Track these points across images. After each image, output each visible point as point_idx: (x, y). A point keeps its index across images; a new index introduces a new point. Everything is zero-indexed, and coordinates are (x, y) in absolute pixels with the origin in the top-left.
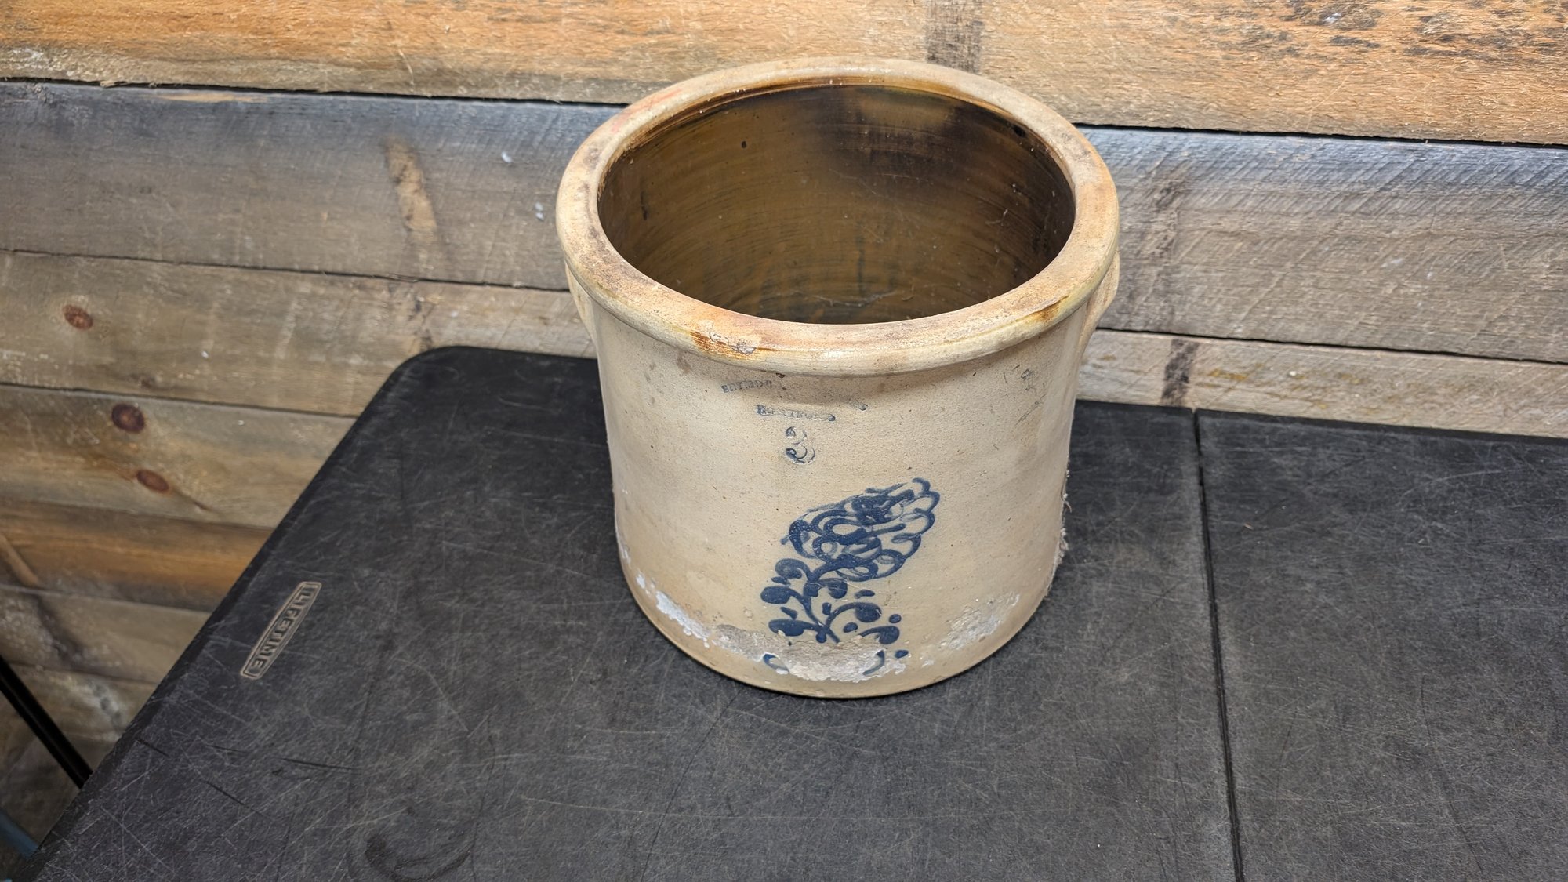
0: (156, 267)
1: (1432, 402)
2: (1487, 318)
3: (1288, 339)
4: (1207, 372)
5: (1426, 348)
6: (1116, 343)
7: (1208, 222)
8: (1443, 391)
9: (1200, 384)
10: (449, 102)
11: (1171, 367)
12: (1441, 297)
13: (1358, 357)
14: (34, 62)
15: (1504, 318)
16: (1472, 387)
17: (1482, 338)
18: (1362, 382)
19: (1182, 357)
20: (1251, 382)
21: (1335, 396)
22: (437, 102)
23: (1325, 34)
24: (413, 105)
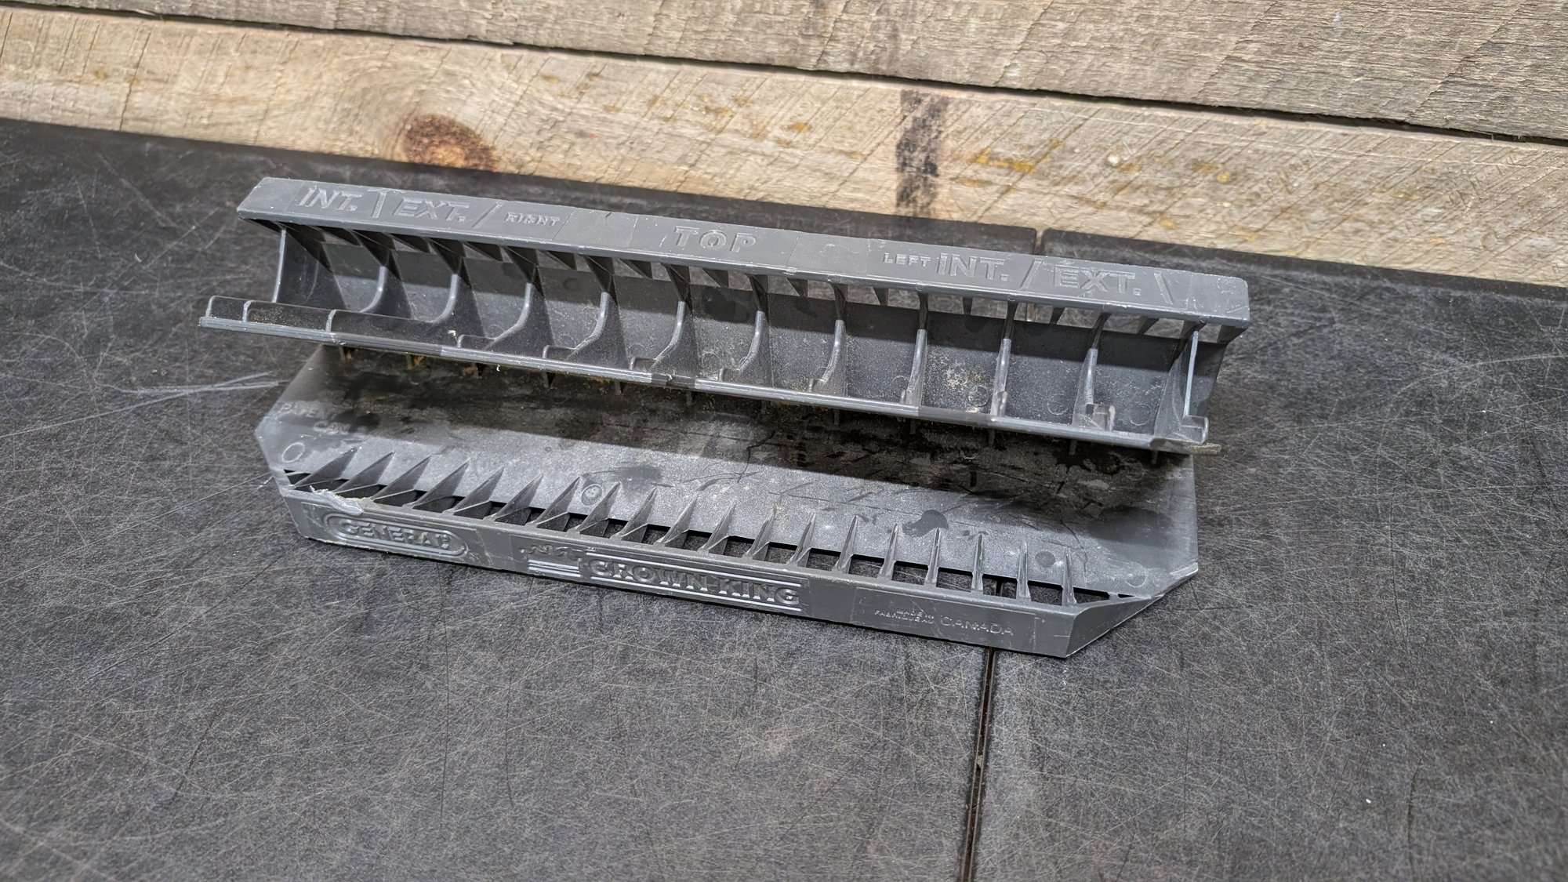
1: (1357, 220)
2: (1461, 49)
3: (1102, 91)
4: (969, 157)
5: (1348, 112)
6: (807, 98)
8: (1375, 199)
9: (956, 179)
11: (906, 146)
13: (1226, 128)
16: (1428, 191)
17: (1450, 90)
18: (1234, 178)
19: (922, 125)
20: (1043, 175)
21: (1189, 205)
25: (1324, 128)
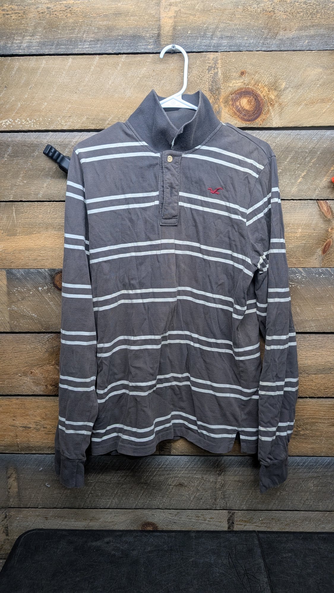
1: (297, 525)
2: (303, 500)
3: (257, 509)
4: (239, 521)
5: (291, 509)
6: (213, 514)
7: (231, 478)
8: (299, 521)
9: (237, 524)
10: (29, 455)
11: (229, 520)
12: (291, 495)
13: (276, 513)
15: (307, 500)
16: (306, 520)
17: (304, 505)
18: (278, 520)
19: (231, 516)
20: (250, 522)
21: (273, 525)
22: (25, 455)
24: (18, 456)
25: (289, 512)
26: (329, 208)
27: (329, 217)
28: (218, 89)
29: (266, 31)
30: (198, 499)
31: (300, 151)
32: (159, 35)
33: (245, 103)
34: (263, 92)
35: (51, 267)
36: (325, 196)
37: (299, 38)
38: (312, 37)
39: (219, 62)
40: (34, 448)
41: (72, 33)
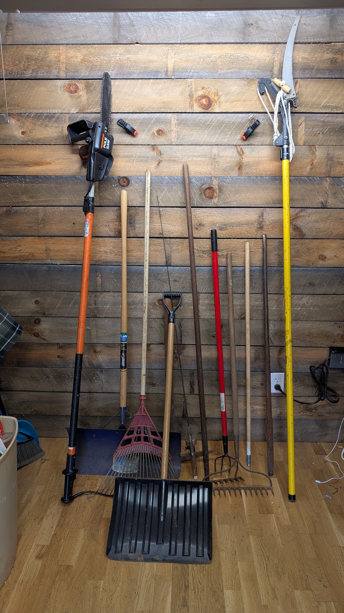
0: (54, 292)
7: (198, 277)
10: (107, 266)
14: (49, 261)
22: (105, 266)
23: (206, 255)
24: (102, 266)
26: (241, 149)
27: (241, 153)
28: (192, 95)
29: (213, 70)
30: (183, 288)
31: (228, 123)
32: (167, 71)
33: (204, 101)
34: (212, 97)
35: (118, 175)
36: (239, 143)
37: (227, 73)
38: (232, 72)
39: (193, 83)
40: (110, 262)
41: (130, 70)
